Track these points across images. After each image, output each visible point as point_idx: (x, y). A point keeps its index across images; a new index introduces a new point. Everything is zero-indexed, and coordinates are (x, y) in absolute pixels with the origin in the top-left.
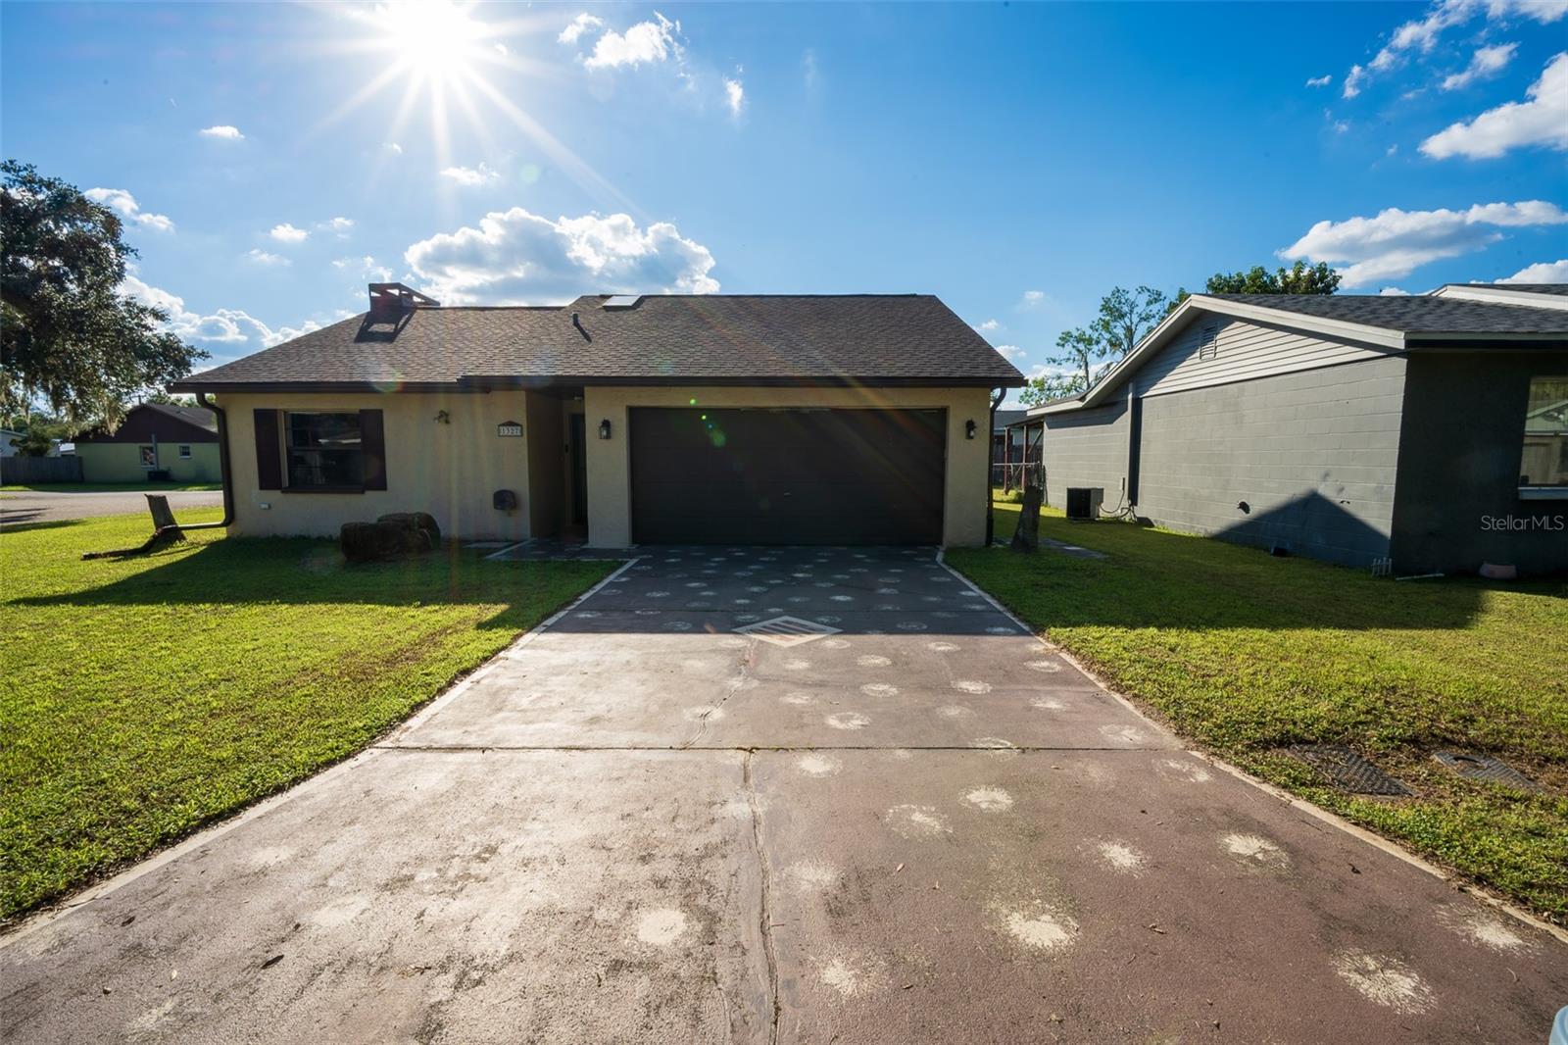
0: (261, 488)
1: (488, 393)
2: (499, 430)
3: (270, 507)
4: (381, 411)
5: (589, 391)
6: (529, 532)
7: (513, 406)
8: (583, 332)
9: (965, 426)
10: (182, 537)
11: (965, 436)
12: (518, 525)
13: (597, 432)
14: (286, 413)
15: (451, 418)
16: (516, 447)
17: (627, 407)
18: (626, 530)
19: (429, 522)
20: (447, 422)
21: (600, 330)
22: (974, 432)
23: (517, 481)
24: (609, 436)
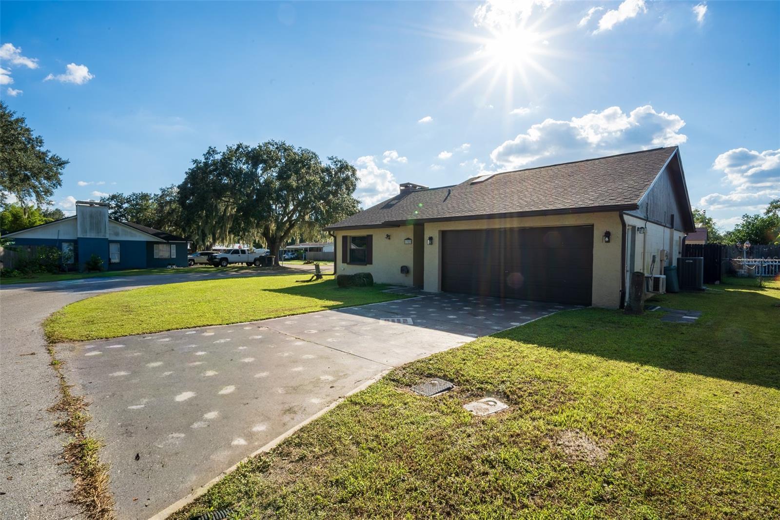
0: (343, 262)
1: (399, 227)
2: (405, 241)
3: (344, 268)
4: (372, 235)
5: (426, 225)
6: (412, 283)
7: (409, 232)
8: (447, 198)
9: (604, 234)
10: (322, 278)
11: (604, 241)
12: (409, 280)
13: (427, 242)
14: (350, 236)
15: (391, 237)
16: (410, 248)
17: (439, 231)
18: (437, 285)
19: (369, 276)
20: (389, 239)
21: (454, 196)
22: (609, 238)
23: (410, 263)
24: (431, 244)
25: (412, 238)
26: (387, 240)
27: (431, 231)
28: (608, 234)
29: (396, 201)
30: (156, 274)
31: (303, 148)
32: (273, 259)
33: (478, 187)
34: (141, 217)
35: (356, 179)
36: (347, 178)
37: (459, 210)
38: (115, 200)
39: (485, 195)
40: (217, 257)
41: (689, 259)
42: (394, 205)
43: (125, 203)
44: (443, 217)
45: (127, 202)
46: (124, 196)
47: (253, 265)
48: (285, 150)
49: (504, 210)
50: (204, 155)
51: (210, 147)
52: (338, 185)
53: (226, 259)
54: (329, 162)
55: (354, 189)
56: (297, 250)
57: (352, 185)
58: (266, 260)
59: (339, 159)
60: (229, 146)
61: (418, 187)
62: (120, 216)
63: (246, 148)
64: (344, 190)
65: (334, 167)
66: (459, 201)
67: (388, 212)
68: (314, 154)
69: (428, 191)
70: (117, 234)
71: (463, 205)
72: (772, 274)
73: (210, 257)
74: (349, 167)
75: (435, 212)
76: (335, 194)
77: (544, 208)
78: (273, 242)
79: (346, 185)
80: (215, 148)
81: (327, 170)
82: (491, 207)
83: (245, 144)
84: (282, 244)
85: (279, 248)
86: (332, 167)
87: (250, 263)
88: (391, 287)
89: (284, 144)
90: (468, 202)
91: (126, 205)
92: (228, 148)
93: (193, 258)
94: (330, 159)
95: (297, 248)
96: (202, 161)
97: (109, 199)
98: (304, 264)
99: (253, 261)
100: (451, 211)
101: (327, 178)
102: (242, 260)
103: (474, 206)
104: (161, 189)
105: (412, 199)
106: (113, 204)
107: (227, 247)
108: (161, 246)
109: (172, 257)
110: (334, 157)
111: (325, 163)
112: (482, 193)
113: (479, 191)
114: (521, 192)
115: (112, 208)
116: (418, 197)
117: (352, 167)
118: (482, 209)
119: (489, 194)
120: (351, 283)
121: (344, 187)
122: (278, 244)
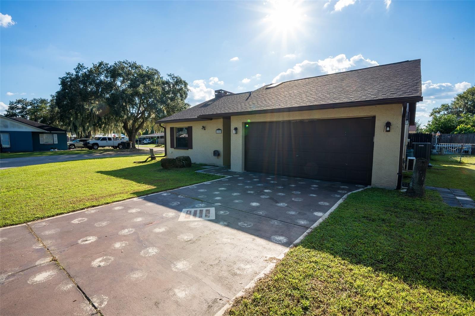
0: (171, 148)
1: (211, 120)
2: (216, 131)
3: (172, 152)
4: (192, 127)
5: (232, 118)
6: (222, 164)
7: (219, 124)
8: (248, 98)
9: (385, 125)
10: (155, 159)
11: (385, 130)
12: (220, 161)
13: (233, 132)
14: (176, 128)
15: (206, 128)
16: (220, 137)
17: (243, 122)
18: (241, 166)
19: (187, 159)
20: (205, 129)
21: (254, 96)
22: (389, 128)
23: (220, 147)
24: (236, 133)
25: (222, 128)
26: (203, 131)
27: (236, 123)
28: (388, 125)
29: (212, 102)
30: (37, 156)
31: (150, 67)
32: (131, 144)
33: (272, 90)
34: (38, 115)
35: (188, 90)
36: (181, 89)
37: (259, 105)
38: (21, 103)
39: (278, 95)
40: (90, 143)
41: (421, 144)
42: (210, 104)
43: (29, 105)
44: (245, 111)
45: (31, 105)
46: (28, 101)
47: (118, 148)
48: (136, 68)
49: (296, 104)
50: (74, 69)
51: (79, 64)
52: (175, 93)
53: (97, 144)
54: (169, 78)
55: (186, 97)
56: (152, 138)
57: (185, 93)
58: (126, 145)
59: (176, 75)
60: (95, 64)
61: (228, 93)
62: (25, 114)
63: (106, 65)
64: (179, 97)
65: (172, 81)
66: (258, 99)
67: (205, 110)
68: (157, 71)
69: (235, 95)
70: (6, 126)
71: (262, 102)
72: (450, 152)
73: (85, 142)
74: (183, 82)
75: (239, 107)
76: (172, 99)
77: (331, 102)
78: (131, 133)
79: (180, 94)
80: (83, 64)
81: (167, 83)
82: (285, 103)
83: (105, 62)
84: (138, 134)
85: (135, 136)
86: (171, 81)
87: (115, 146)
88: (205, 167)
89: (135, 64)
90: (265, 100)
91: (29, 107)
92: (94, 65)
93: (73, 144)
94: (169, 76)
95: (152, 136)
96: (74, 74)
97: (16, 102)
98: (155, 147)
99: (117, 145)
100: (252, 107)
101: (167, 88)
102: (109, 144)
103: (271, 103)
104: (51, 96)
105: (223, 101)
106: (20, 106)
107: (104, 136)
108: (45, 136)
109: (55, 143)
110: (172, 74)
111: (166, 78)
112: (275, 94)
113: (273, 93)
114: (307, 92)
115: (19, 109)
116: (227, 99)
117: (184, 82)
118: (277, 104)
119: (281, 94)
120: (172, 165)
121: (179, 95)
122: (134, 133)
